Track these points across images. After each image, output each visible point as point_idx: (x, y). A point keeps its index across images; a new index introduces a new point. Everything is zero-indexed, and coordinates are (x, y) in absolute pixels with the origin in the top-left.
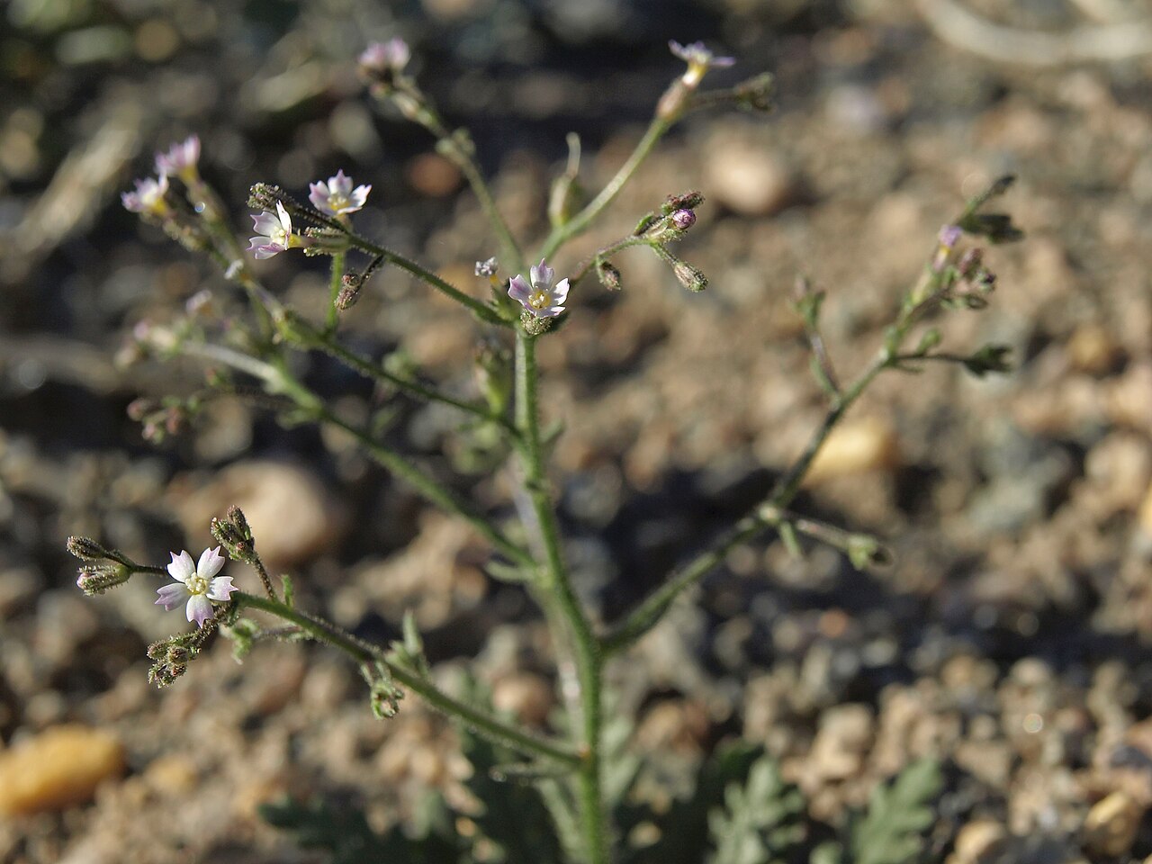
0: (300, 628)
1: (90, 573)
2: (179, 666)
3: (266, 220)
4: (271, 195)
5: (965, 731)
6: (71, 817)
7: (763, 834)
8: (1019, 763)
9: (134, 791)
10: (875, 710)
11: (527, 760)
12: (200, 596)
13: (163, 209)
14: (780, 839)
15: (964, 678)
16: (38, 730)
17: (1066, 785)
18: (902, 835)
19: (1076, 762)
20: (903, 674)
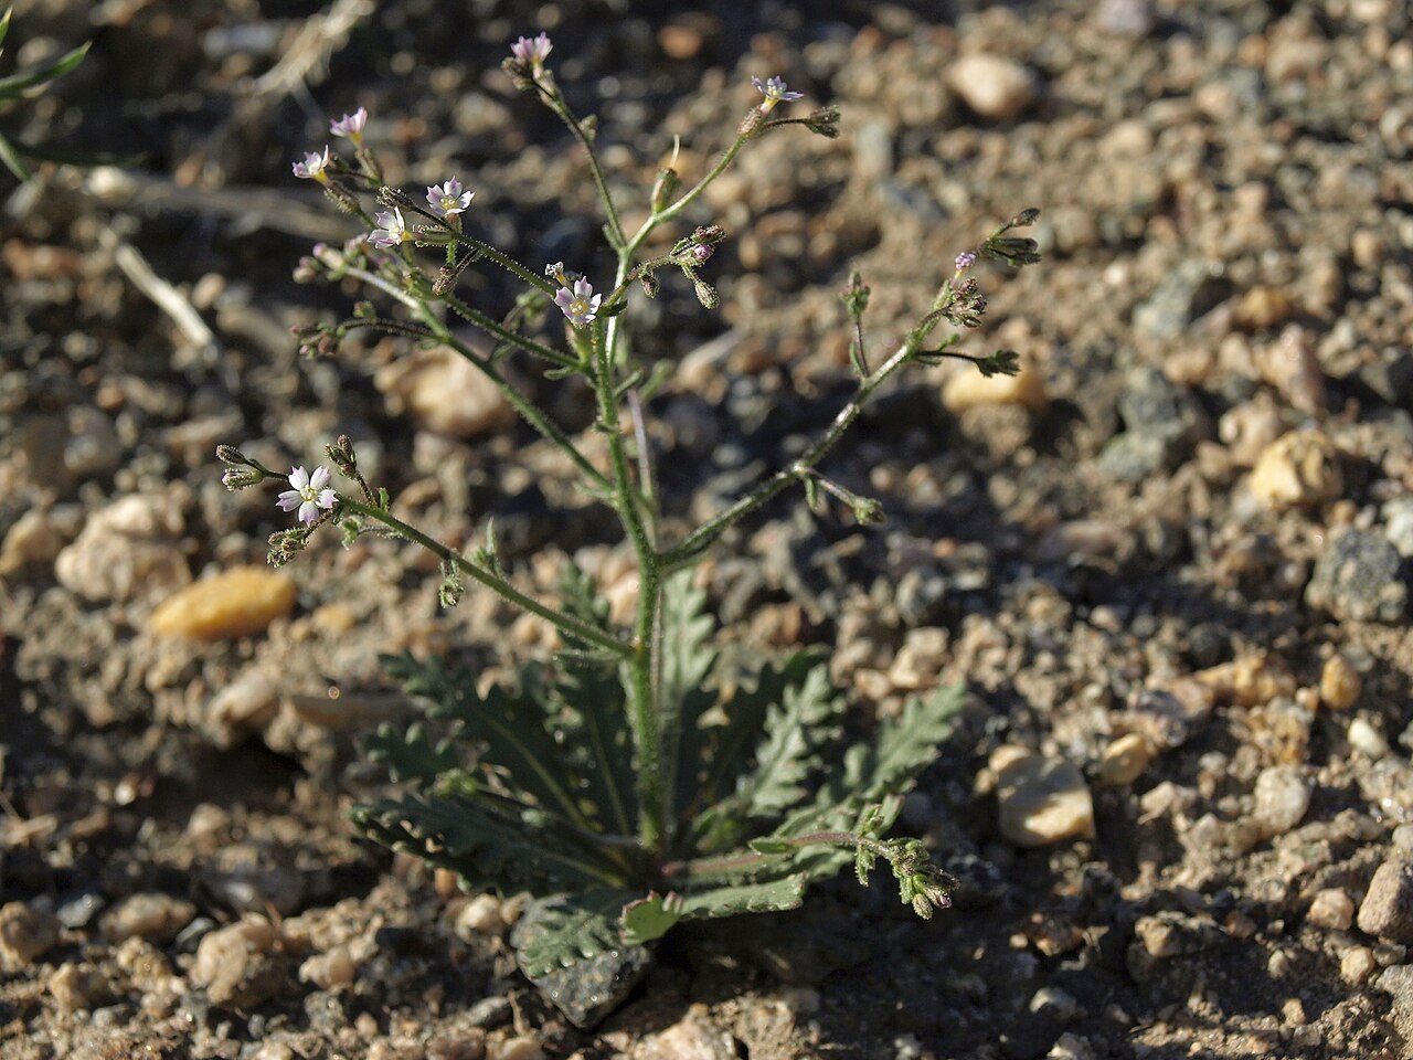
0: (393, 529)
1: (233, 474)
2: (290, 553)
3: (386, 217)
4: (394, 197)
5: (1028, 663)
6: (245, 648)
7: (806, 729)
8: (1068, 693)
9: (299, 629)
10: (955, 635)
11: (583, 647)
12: (310, 502)
13: (323, 179)
14: (818, 736)
15: (1042, 610)
16: (224, 566)
17: (1100, 719)
18: (924, 745)
19: (1114, 702)
20: (989, 602)
